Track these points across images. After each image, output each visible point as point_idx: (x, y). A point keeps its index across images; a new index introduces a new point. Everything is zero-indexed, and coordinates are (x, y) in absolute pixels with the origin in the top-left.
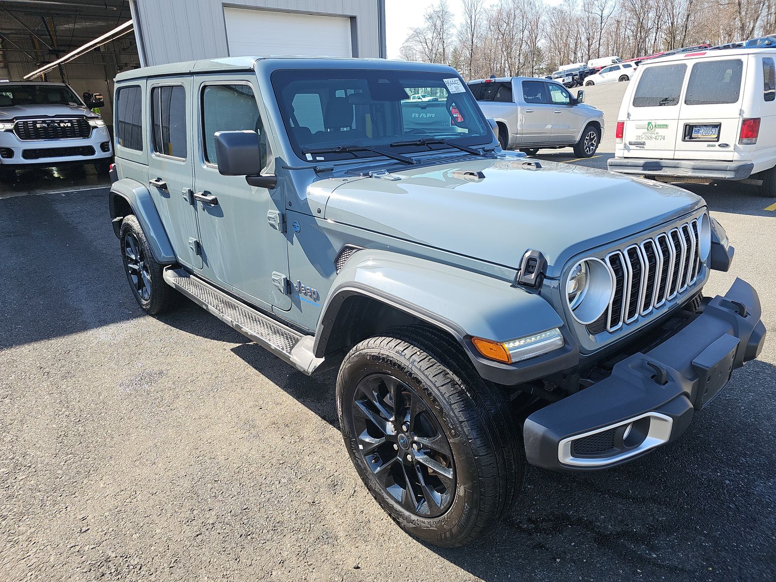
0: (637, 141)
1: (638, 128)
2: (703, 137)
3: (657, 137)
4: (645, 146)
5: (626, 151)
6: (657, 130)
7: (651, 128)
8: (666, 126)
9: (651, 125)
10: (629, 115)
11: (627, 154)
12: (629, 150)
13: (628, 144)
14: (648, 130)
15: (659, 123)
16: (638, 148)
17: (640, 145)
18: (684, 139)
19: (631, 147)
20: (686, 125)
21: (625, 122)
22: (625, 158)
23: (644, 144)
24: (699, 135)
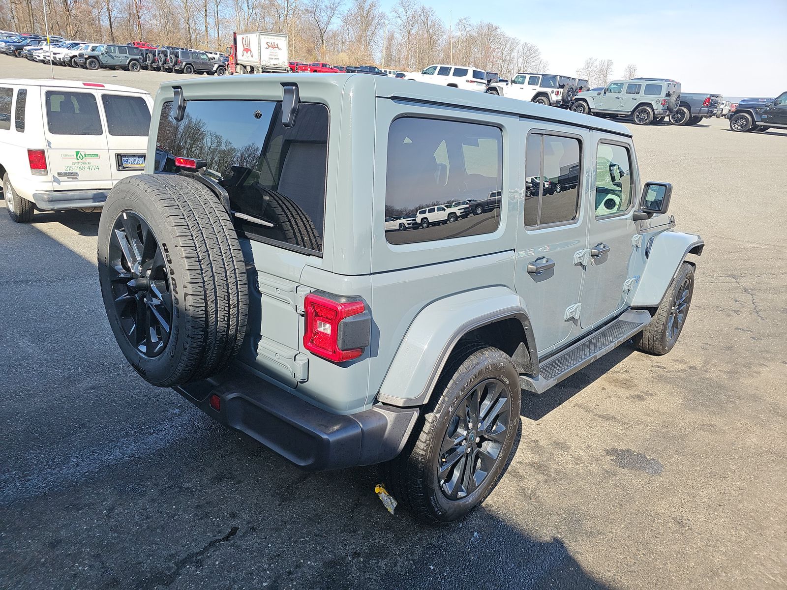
0: (66, 171)
1: (65, 157)
2: (133, 166)
3: (91, 168)
4: (78, 177)
5: (55, 184)
6: (88, 160)
7: (81, 158)
8: (97, 156)
9: (79, 154)
10: (49, 143)
11: (57, 187)
12: (59, 182)
13: (56, 175)
14: (77, 159)
15: (88, 152)
16: (71, 180)
17: (73, 176)
18: (119, 168)
19: (61, 179)
20: (118, 155)
21: (46, 151)
22: (54, 191)
23: (76, 174)
24: (129, 165)
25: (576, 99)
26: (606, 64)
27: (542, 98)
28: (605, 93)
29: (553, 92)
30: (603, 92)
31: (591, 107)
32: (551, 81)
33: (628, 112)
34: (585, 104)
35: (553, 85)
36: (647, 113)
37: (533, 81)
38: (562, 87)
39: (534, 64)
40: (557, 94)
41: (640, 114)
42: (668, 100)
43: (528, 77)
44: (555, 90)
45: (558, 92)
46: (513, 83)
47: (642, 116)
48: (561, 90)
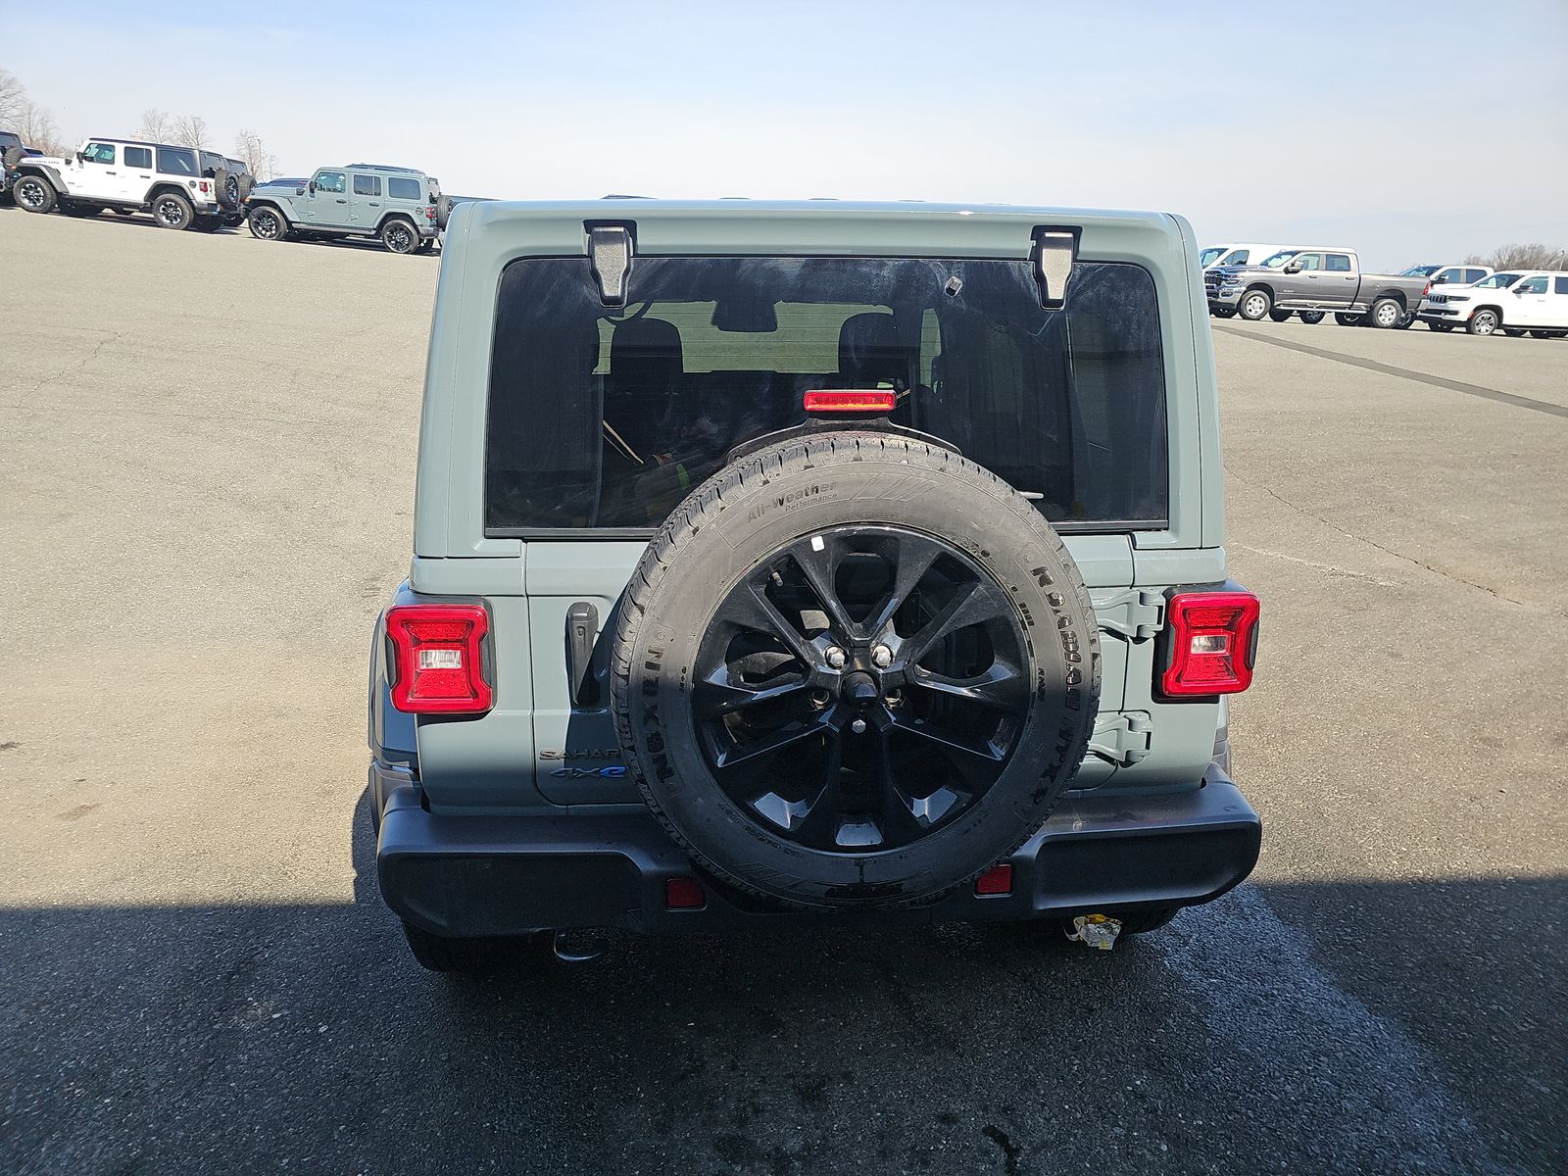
25: (252, 200)
26: (190, 124)
27: (171, 196)
28: (312, 191)
29: (193, 184)
30: (307, 189)
31: (291, 219)
32: (181, 161)
33: (370, 230)
34: (275, 213)
35: (188, 170)
36: (406, 233)
37: (136, 157)
38: (210, 174)
39: (15, 112)
40: (204, 189)
41: (392, 233)
42: (436, 208)
43: (120, 149)
44: (197, 180)
45: (206, 184)
46: (84, 161)
47: (400, 236)
48: (210, 181)
